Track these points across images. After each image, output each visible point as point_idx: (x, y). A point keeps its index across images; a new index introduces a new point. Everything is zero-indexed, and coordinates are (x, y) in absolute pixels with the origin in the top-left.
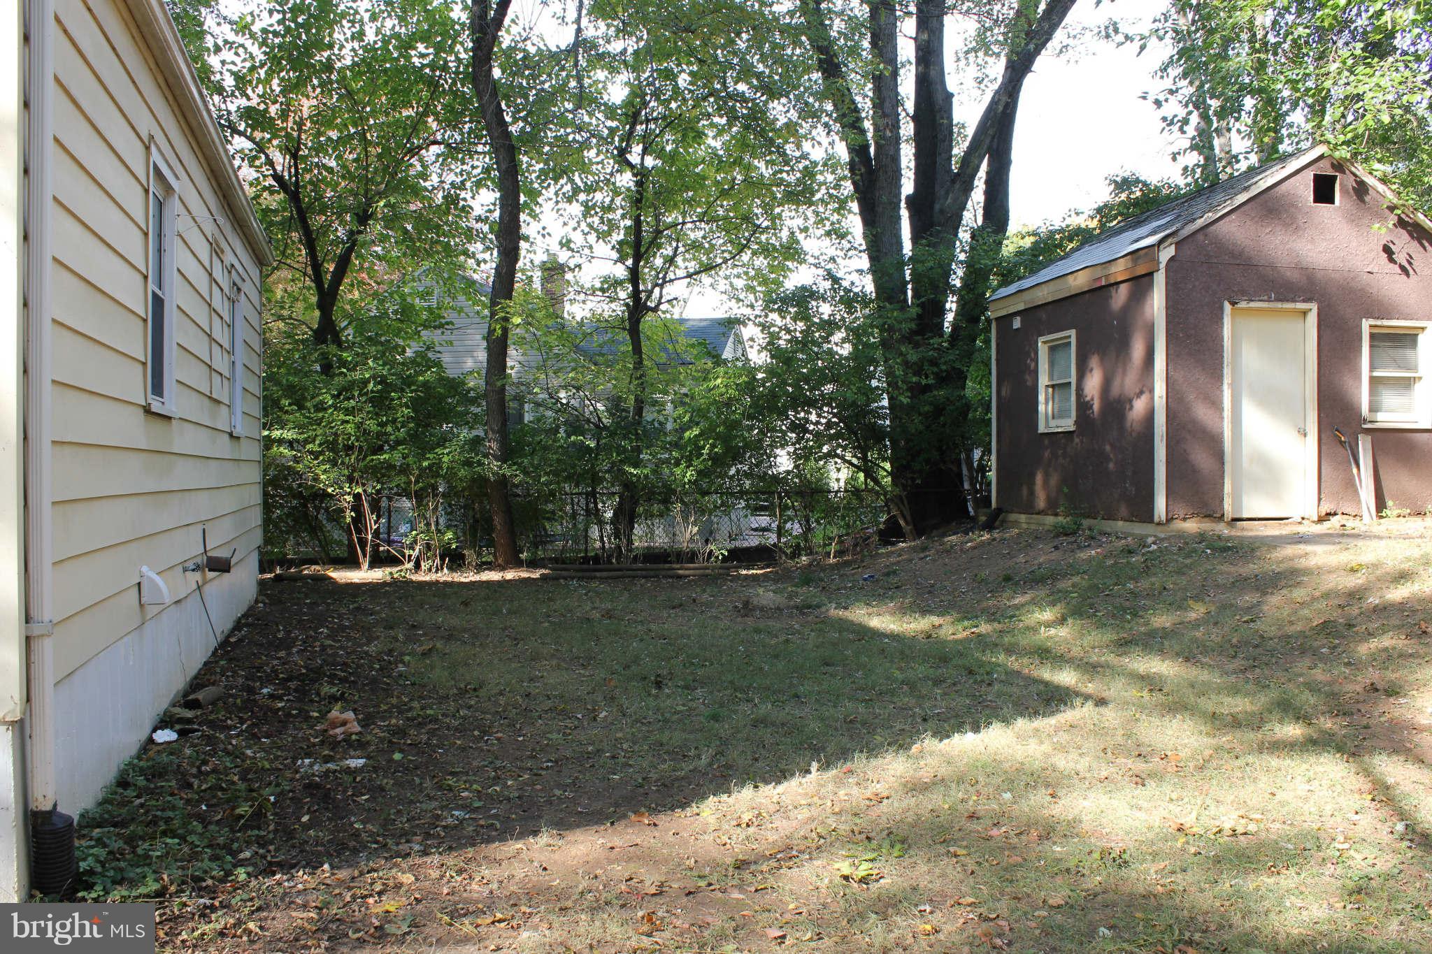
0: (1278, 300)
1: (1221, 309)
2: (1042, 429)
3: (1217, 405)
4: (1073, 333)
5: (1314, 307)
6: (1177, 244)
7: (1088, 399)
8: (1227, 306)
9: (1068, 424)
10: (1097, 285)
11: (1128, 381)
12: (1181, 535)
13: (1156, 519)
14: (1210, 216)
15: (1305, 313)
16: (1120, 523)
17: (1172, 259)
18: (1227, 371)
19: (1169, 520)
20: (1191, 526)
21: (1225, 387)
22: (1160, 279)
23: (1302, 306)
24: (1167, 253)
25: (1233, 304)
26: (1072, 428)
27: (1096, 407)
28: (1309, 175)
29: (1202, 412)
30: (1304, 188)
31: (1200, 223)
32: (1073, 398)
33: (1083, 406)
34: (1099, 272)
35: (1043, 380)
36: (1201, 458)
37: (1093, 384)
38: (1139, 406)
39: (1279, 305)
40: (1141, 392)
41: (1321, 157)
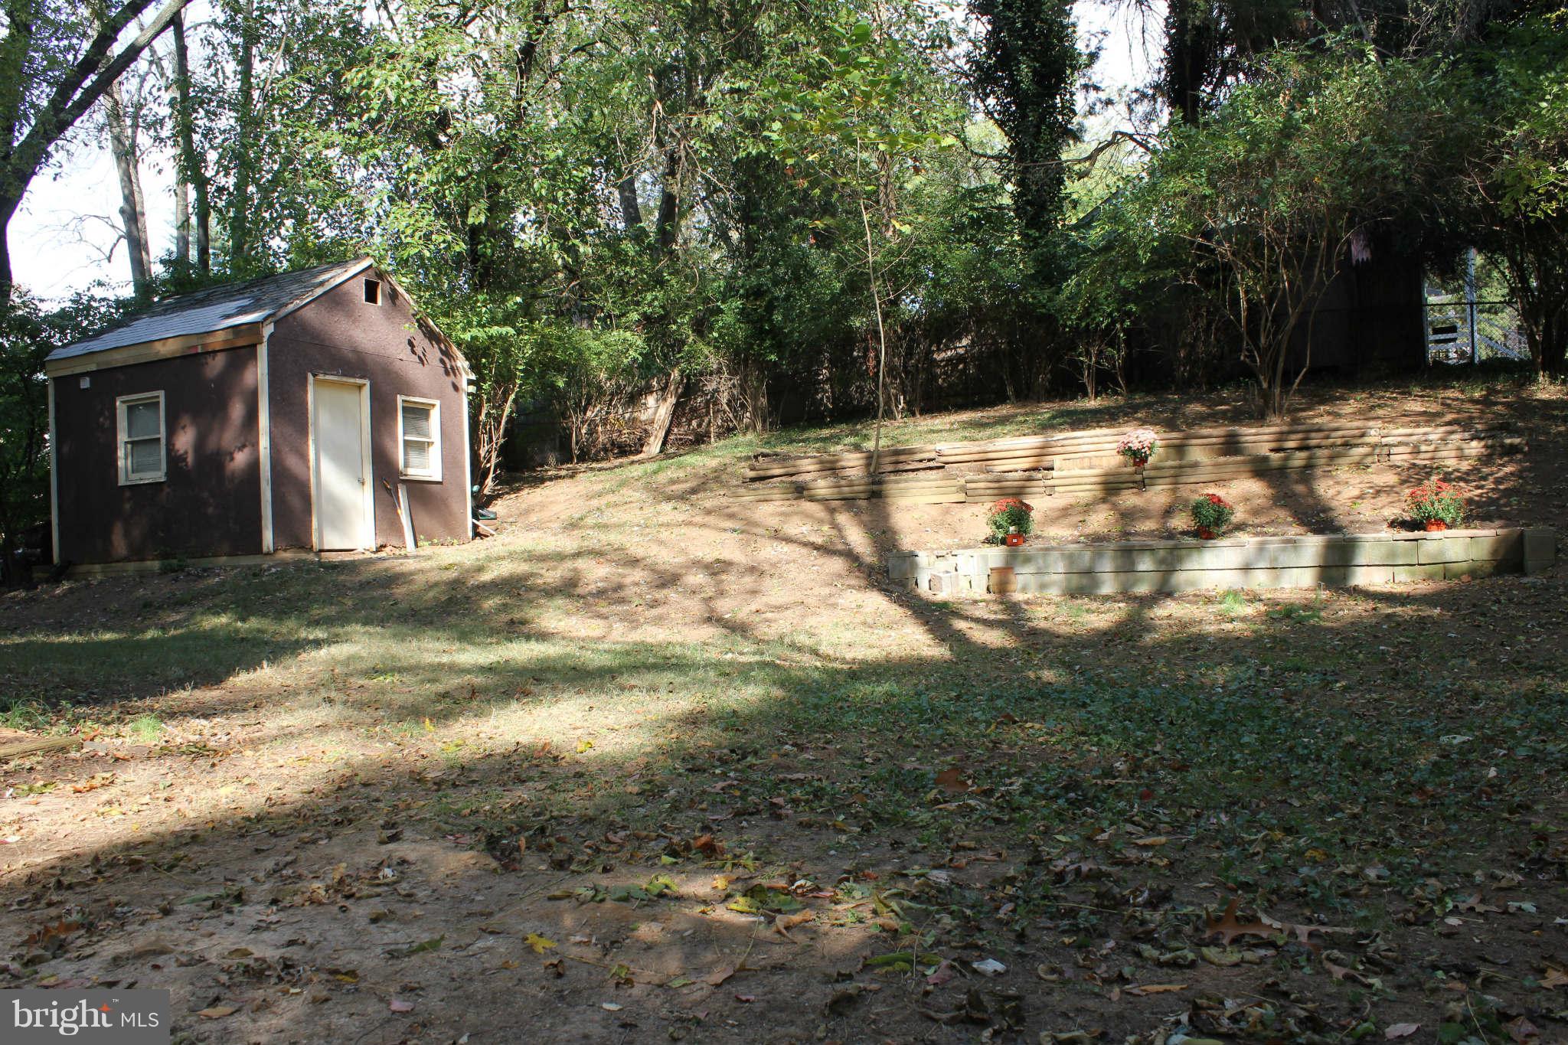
0: (344, 375)
1: (306, 379)
2: (122, 482)
3: (304, 457)
4: (161, 394)
5: (367, 382)
6: (276, 323)
7: (182, 452)
8: (310, 377)
9: (159, 475)
10: (193, 352)
11: (229, 437)
12: (285, 564)
13: (265, 549)
14: (298, 303)
15: (360, 387)
16: (224, 558)
17: (271, 335)
18: (311, 429)
19: (276, 550)
20: (288, 556)
21: (311, 442)
22: (263, 351)
23: (359, 381)
24: (268, 330)
25: (314, 375)
26: (163, 480)
27: (190, 459)
28: (363, 279)
29: (292, 461)
30: (359, 290)
31: (291, 307)
32: (163, 452)
33: (175, 460)
34: (194, 341)
35: (122, 437)
36: (295, 501)
37: (185, 441)
38: (241, 458)
39: (345, 379)
40: (244, 446)
41: (370, 266)
